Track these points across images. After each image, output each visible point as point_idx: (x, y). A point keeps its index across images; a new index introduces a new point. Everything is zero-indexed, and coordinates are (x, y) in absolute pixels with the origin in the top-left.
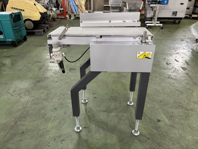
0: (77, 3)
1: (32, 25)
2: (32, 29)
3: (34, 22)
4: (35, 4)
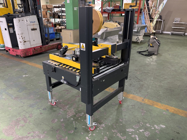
4: (117, 26)
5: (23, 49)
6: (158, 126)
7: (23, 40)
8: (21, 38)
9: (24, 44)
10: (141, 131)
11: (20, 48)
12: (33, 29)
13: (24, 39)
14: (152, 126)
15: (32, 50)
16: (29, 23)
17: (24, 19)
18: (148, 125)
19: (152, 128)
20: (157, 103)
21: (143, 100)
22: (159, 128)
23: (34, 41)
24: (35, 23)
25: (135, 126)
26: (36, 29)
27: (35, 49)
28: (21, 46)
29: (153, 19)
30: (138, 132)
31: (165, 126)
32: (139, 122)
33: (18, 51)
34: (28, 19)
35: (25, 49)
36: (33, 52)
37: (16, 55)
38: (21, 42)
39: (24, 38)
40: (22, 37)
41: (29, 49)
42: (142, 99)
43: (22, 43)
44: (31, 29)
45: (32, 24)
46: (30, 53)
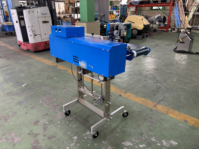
0: (181, 19)
1: (137, 32)
2: (136, 35)
3: (138, 31)
4: (142, 19)
5: (33, 43)
6: (167, 142)
7: (33, 33)
8: (31, 31)
9: (34, 38)
10: (141, 146)
11: (30, 42)
12: (44, 22)
14: (158, 142)
15: (42, 45)
16: (40, 15)
17: (35, 10)
18: (153, 139)
19: (158, 144)
20: (174, 111)
21: (156, 106)
22: (168, 145)
23: (45, 34)
24: (46, 15)
25: (135, 139)
26: (48, 22)
27: (46, 44)
28: (31, 40)
29: (188, 11)
30: (136, 147)
31: (177, 143)
32: (142, 134)
33: (29, 45)
34: (39, 10)
35: (35, 43)
36: (44, 46)
37: (26, 50)
38: (31, 35)
39: (34, 31)
41: (40, 44)
42: (155, 104)
43: (33, 37)
44: (43, 22)
45: (44, 16)
46: (41, 48)
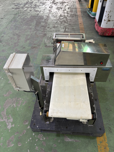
9: (107, 23)
13: (109, 18)
36: (112, 33)
37: (96, 30)
38: (105, 20)
39: (110, 16)
40: (108, 16)
